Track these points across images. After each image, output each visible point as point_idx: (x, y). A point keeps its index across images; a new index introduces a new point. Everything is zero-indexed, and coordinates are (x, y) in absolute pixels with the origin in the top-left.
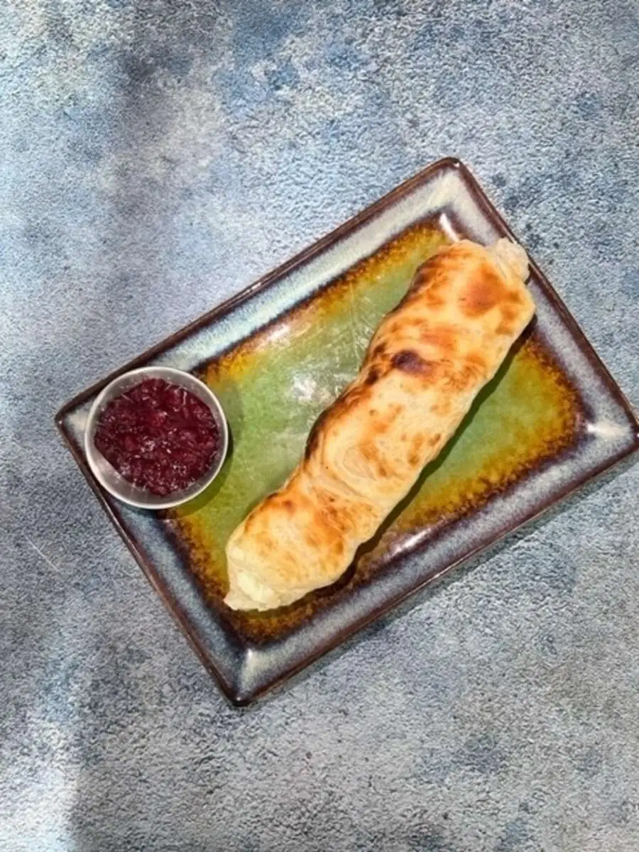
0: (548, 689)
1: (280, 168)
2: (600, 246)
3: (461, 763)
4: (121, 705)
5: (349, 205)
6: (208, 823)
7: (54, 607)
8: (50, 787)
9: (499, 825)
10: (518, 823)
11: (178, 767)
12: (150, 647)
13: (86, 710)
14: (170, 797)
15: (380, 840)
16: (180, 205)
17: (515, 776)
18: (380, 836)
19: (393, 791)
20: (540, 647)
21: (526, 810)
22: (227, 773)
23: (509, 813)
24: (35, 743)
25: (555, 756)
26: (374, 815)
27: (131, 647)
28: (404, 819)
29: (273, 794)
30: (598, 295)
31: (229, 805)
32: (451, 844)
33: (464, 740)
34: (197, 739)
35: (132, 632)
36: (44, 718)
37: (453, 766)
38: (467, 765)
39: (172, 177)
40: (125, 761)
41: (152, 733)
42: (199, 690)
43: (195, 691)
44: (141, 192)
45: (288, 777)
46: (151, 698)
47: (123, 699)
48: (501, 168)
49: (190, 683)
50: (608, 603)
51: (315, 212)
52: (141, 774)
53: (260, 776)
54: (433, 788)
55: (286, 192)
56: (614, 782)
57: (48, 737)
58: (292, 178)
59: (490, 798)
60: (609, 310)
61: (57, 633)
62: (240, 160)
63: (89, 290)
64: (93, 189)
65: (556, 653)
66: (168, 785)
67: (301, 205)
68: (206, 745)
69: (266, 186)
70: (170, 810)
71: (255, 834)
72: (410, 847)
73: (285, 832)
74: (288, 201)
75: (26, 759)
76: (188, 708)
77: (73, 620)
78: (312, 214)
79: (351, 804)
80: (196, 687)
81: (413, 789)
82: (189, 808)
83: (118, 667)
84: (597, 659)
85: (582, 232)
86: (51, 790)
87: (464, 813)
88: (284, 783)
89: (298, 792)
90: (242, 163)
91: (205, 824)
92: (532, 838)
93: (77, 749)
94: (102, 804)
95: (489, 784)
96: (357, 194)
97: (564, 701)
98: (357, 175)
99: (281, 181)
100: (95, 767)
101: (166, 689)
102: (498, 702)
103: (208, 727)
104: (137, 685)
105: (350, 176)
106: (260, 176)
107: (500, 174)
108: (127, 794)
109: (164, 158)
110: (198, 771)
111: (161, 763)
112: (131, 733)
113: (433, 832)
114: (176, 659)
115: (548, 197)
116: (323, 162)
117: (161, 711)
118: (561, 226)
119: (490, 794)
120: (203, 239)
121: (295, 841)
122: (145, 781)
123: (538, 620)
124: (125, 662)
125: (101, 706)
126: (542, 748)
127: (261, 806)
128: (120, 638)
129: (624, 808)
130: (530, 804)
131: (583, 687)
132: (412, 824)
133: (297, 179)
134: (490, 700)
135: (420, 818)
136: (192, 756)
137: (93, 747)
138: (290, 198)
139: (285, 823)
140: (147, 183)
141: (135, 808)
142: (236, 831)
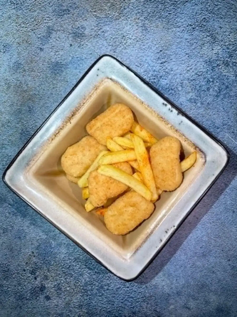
0: (32, 93)
1: (140, 304)
2: (7, 270)
3: (65, 65)
4: (198, 82)
5: (110, 288)
6: (162, 39)
7: (227, 119)
8: (224, 51)
9: (51, 42)
10: (44, 44)
11: (174, 60)
12: (187, 104)
13: (211, 80)
14: (177, 48)
15: (96, 35)
16: (182, 289)
17: (45, 61)
18: (96, 37)
19: (91, 54)
20: (34, 108)
21: (41, 49)
22: (155, 58)
23: (47, 48)
24: (231, 67)
25: (30, 68)
26: (98, 44)
27: (195, 104)
28: (87, 43)
29: (137, 51)
30: (8, 249)
31: (154, 46)
32: (69, 35)
33: (64, 73)
34: (167, 70)
35: (195, 110)
36: (228, 76)
37: (68, 64)
38: (63, 64)
39: (186, 301)
40: (195, 61)
41: (185, 72)
42: (167, 89)
43: (168, 88)
44: (199, 294)
45: (131, 58)
46: (186, 85)
47: (197, 84)
48: (47, 303)
49: (171, 91)
50: (8, 126)
51: (124, 285)
52: (188, 56)
53: (142, 57)
54: (76, 55)
55: (137, 294)
56: (8, 60)
57: (226, 69)
58: (134, 300)
59: (55, 53)
60: (4, 243)
61: (225, 109)
62: (156, 308)
63: (219, 251)
64: (219, 296)
65: (28, 106)
66: (178, 53)
67: (130, 288)
68: (163, 68)
69: (145, 297)
70: (176, 43)
71: (143, 35)
72: (84, 32)
73: (132, 36)
74: (135, 290)
75: (234, 61)
76: (171, 82)
77: (219, 114)
78: (125, 284)
79: (107, 48)
80: (168, 90)
81: (83, 55)
82: (169, 45)
83: (200, 97)
84: (13, 104)
85: (14, 276)
86: (224, 49)
87: (64, 47)
88: (133, 55)
89: (127, 52)
90: (156, 306)
91: (163, 38)
92: (39, 38)
93: (214, 65)
94: (203, 44)
95: (55, 58)
96: (107, 293)
97: (26, 88)
98: (107, 301)
99: (138, 299)
100: (207, 59)
101: (180, 89)
102: (51, 87)
103: (163, 75)
104: (192, 90)
105: (110, 301)
106: (148, 301)
107: (47, 301)
108: (194, 49)
109: (189, 309)
110: (166, 59)
111: (181, 61)
112: (193, 72)
113: (76, 39)
114: (177, 100)
115: (28, 291)
116: (121, 306)
117: (182, 80)
118: (22, 279)
119: (54, 54)
120: (172, 273)
121: (128, 33)
122: (187, 54)
123: (35, 119)
124: (197, 98)
125: (205, 81)
126: (35, 71)
127: (141, 46)
128: (200, 108)
129: (5, 51)
130: (39, 51)
131: (18, 94)
132: (83, 42)
133: (132, 299)
134: (54, 88)
135: (81, 44)
136: (169, 64)
137: (208, 66)
138: (135, 291)
139: (132, 40)
140: (196, 298)
141: (190, 43)
142: (151, 36)
